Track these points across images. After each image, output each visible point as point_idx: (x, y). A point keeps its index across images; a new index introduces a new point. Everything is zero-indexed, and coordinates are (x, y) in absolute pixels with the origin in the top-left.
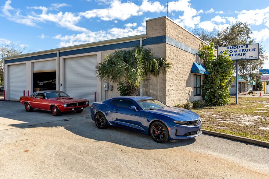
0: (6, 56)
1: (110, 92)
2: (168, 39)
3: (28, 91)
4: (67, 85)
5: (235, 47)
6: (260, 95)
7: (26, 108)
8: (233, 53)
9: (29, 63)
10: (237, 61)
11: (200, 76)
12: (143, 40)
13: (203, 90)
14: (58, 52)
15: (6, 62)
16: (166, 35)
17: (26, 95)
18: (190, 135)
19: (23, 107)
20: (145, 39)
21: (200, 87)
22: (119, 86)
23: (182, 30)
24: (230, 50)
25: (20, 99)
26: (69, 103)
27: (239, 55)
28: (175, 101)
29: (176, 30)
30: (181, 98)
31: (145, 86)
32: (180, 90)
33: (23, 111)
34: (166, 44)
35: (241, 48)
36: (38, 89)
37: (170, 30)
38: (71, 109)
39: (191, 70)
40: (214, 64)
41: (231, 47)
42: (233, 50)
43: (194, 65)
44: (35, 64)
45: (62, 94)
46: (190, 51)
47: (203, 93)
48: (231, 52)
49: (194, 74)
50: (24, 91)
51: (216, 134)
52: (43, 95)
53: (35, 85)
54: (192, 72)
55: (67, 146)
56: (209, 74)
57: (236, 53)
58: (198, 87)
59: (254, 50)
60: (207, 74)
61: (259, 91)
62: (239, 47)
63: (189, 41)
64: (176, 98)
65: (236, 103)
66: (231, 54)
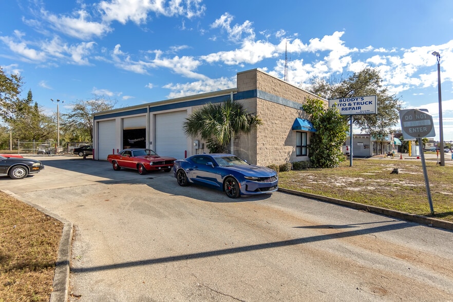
0: (96, 111)
1: (200, 150)
2: (260, 92)
3: (118, 150)
4: (158, 143)
5: (349, 100)
6: (401, 158)
7: (114, 166)
8: (347, 106)
9: (118, 119)
10: (351, 115)
11: (306, 133)
12: (234, 94)
13: (310, 150)
14: (148, 107)
15: (95, 118)
16: (258, 89)
17: (116, 153)
18: (262, 191)
19: (111, 166)
20: (236, 93)
21: (306, 147)
22: (208, 144)
23: (279, 82)
24: (343, 103)
25: (108, 157)
26: (155, 161)
27: (354, 108)
28: (270, 161)
29: (270, 83)
30: (278, 158)
31: (236, 144)
32: (276, 149)
33: (111, 170)
34: (257, 99)
35: (355, 101)
36: (128, 147)
37: (263, 84)
38: (158, 167)
39: (292, 127)
40: (323, 120)
41: (345, 99)
42: (347, 103)
43: (296, 121)
44: (125, 120)
45: (152, 153)
46: (291, 104)
47: (310, 153)
48: (344, 105)
49: (297, 132)
50: (114, 150)
51: (295, 193)
52: (130, 153)
53: (125, 143)
54: (293, 128)
55: (144, 198)
56: (317, 131)
57: (350, 106)
58: (303, 146)
59: (370, 103)
60: (313, 131)
61: (407, 153)
62: (353, 100)
63: (290, 93)
64: (271, 157)
65: (351, 166)
66: (345, 107)
